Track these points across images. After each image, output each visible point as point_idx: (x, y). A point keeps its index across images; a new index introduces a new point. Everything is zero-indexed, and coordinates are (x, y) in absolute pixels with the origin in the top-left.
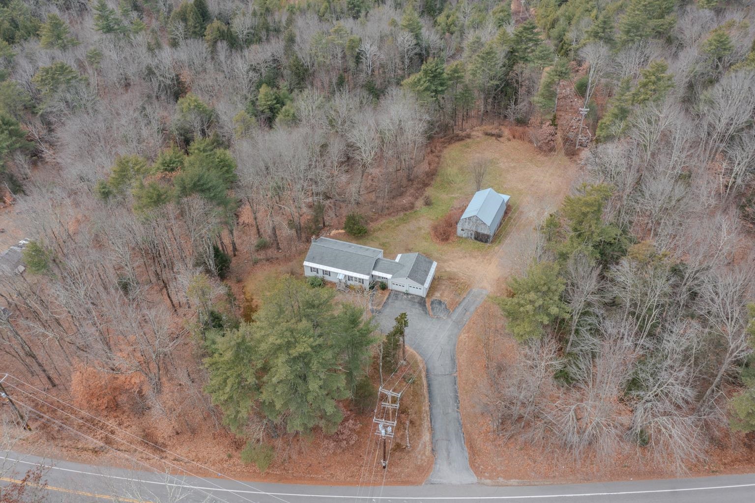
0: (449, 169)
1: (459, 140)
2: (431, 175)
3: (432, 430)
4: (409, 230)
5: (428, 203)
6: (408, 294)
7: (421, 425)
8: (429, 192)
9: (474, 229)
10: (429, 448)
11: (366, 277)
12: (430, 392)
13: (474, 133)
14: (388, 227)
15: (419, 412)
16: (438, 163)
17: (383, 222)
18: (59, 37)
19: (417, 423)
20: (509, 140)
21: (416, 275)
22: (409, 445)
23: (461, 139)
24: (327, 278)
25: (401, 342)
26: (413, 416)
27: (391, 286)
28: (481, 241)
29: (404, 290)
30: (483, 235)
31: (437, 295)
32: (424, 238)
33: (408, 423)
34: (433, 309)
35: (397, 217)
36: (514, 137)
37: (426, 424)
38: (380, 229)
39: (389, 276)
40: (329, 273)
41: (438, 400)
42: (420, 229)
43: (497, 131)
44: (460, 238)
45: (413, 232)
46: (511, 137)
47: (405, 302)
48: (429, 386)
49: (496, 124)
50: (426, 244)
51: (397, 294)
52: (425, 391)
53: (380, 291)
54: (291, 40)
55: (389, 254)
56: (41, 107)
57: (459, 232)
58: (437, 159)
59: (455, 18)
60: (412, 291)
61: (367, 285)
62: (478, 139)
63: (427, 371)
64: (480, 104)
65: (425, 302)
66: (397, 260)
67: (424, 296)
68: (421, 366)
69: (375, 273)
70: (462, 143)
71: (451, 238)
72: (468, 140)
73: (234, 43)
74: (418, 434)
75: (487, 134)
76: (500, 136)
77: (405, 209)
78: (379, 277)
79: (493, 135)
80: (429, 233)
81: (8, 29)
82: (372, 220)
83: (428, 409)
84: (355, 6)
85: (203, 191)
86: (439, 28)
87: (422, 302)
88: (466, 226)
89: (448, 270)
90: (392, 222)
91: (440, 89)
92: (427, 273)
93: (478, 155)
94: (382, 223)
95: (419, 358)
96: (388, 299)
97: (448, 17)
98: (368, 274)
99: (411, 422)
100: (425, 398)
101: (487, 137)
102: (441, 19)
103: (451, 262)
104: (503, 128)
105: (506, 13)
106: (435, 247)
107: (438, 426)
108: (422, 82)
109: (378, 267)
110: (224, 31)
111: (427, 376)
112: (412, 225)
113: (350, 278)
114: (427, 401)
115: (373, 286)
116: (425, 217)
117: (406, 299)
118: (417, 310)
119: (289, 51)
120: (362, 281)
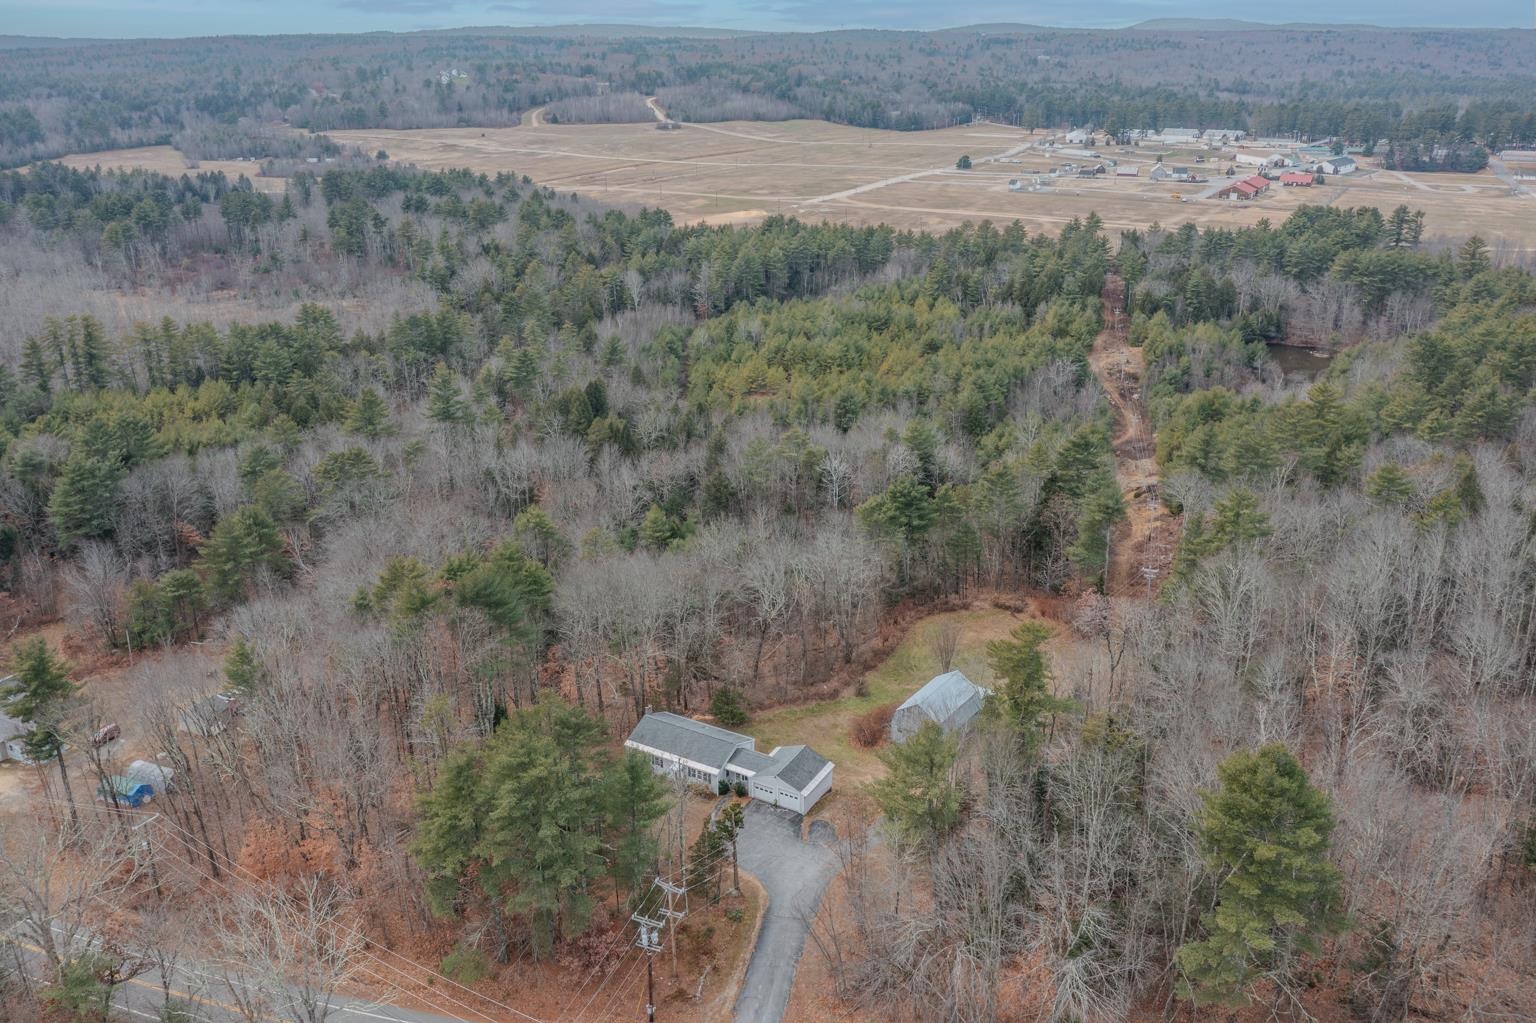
0: (916, 650)
1: (946, 610)
2: (881, 655)
3: (743, 984)
4: (816, 727)
5: (861, 693)
6: (776, 806)
7: (728, 975)
8: (871, 679)
10: (729, 1006)
11: (714, 771)
12: (760, 937)
13: (976, 603)
14: (785, 718)
15: (732, 961)
16: (901, 639)
17: (779, 711)
18: (370, 421)
19: (724, 971)
20: (1033, 616)
21: (794, 775)
22: (698, 995)
23: (953, 610)
25: (729, 853)
26: (721, 960)
27: (753, 792)
29: (770, 799)
31: (826, 815)
32: (838, 740)
33: (708, 968)
34: (810, 832)
35: (802, 707)
36: (1043, 614)
37: (738, 975)
38: (770, 720)
39: (750, 773)
40: (661, 762)
41: (769, 946)
42: (835, 726)
43: (1018, 603)
44: (893, 742)
45: (822, 729)
46: (1038, 613)
47: (768, 817)
48: (763, 929)
49: (1021, 593)
50: (837, 747)
51: (760, 804)
52: (754, 935)
53: (736, 798)
54: (719, 448)
55: (765, 746)
56: (316, 511)
57: (894, 734)
58: (898, 634)
59: (1012, 439)
60: (787, 802)
61: (715, 787)
62: (981, 612)
63: (769, 910)
64: (993, 561)
65: (801, 821)
66: (771, 755)
67: (803, 810)
68: (761, 901)
69: (732, 768)
70: (953, 615)
71: (880, 742)
72: (964, 612)
73: (628, 445)
74: (721, 985)
75: (997, 606)
76: (1019, 610)
77: (821, 697)
78: (738, 775)
79: (1008, 608)
80: (849, 734)
81: (301, 408)
82: (762, 707)
83: (748, 956)
84: (847, 412)
85: (489, 605)
86: (981, 453)
87: (796, 820)
88: (905, 724)
90: (794, 713)
91: (916, 522)
92: (812, 775)
93: (971, 634)
94: (777, 712)
95: (763, 892)
96: (744, 809)
97: (1001, 437)
98: (719, 767)
99: (715, 969)
100: (750, 942)
101: (997, 610)
102: (989, 440)
104: (1029, 600)
106: (852, 754)
107: (754, 979)
108: (884, 509)
109: (737, 759)
110: (618, 430)
111: (765, 917)
112: (825, 720)
113: (692, 772)
114: (751, 946)
115: (724, 789)
116: (851, 711)
117: (771, 813)
118: (786, 830)
119: (712, 464)
120: (708, 777)
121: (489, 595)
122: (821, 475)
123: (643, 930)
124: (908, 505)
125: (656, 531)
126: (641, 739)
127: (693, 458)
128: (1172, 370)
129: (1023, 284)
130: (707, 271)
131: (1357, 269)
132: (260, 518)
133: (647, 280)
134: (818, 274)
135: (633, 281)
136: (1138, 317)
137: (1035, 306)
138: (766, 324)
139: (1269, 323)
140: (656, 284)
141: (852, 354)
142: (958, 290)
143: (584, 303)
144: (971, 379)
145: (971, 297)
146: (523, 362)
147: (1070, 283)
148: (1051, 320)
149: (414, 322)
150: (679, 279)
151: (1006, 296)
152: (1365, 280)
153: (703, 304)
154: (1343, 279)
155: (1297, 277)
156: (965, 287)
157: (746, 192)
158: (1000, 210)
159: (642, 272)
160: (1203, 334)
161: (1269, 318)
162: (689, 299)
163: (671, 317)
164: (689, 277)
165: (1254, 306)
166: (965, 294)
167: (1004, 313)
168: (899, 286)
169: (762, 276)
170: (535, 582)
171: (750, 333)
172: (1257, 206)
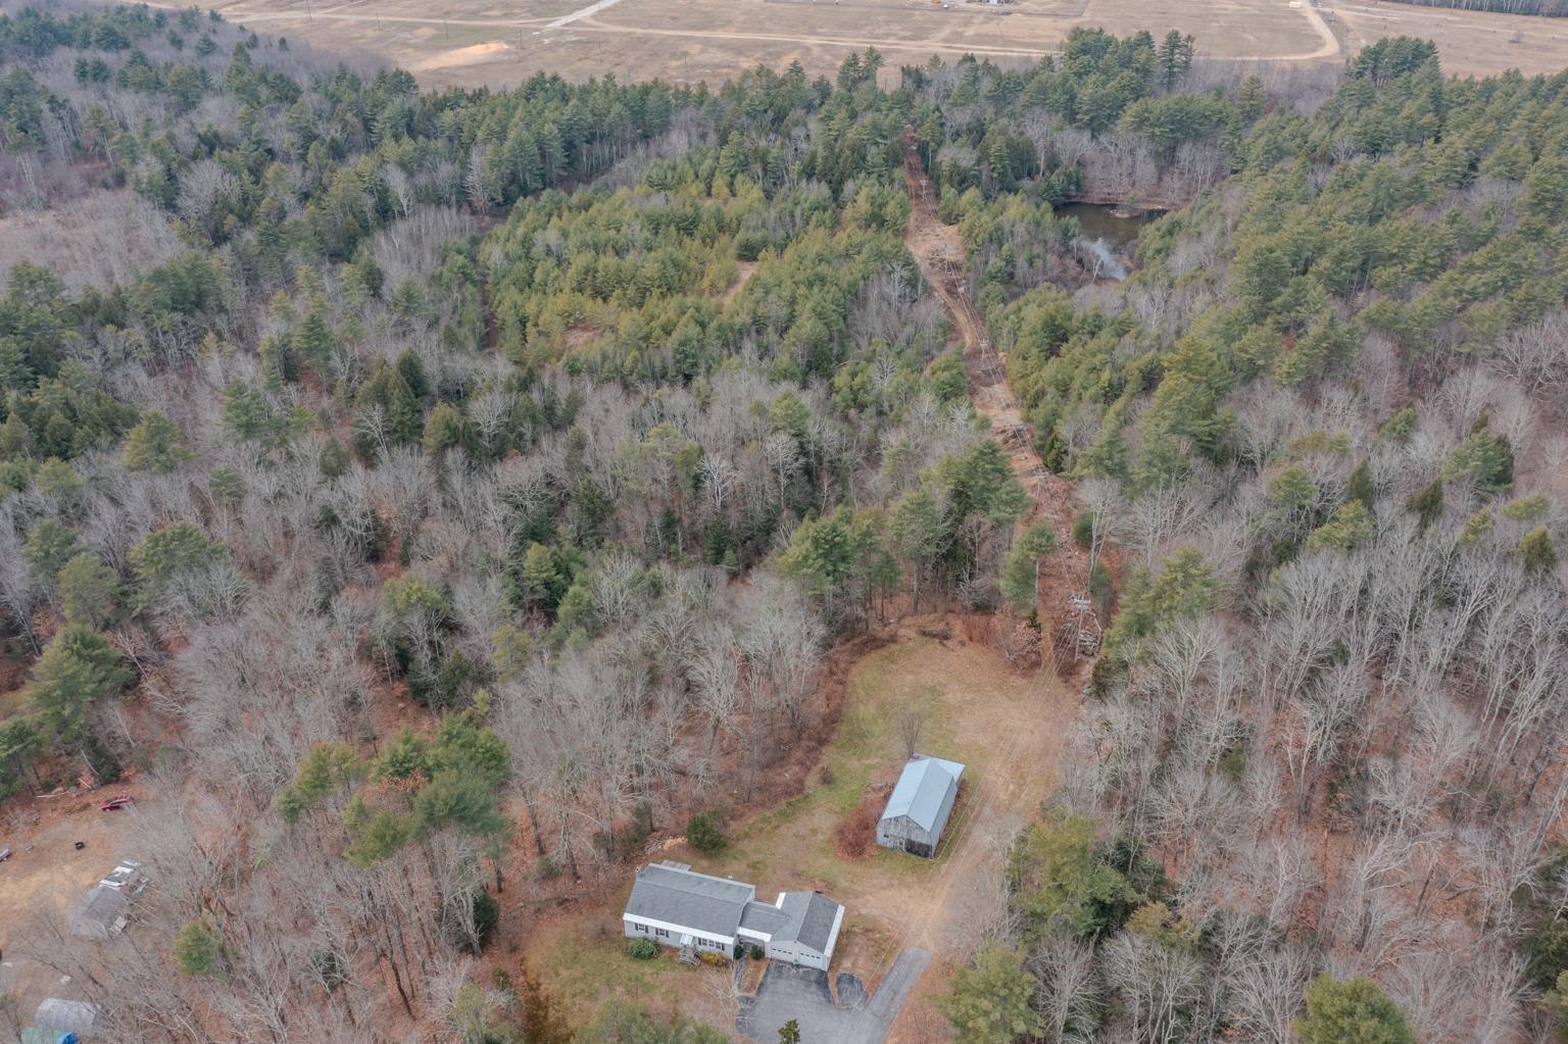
0: (862, 708)
1: (877, 647)
2: (832, 720)
4: (796, 835)
5: (827, 779)
6: (798, 966)
8: (829, 757)
9: (905, 835)
11: (728, 940)
13: (902, 632)
14: (761, 830)
16: (843, 697)
17: (753, 819)
18: (161, 450)
20: (963, 644)
21: (810, 935)
23: (883, 646)
24: (663, 939)
27: (769, 953)
28: (917, 853)
29: (791, 959)
30: (920, 845)
31: (847, 964)
32: (824, 851)
34: (840, 993)
35: (776, 810)
36: (971, 639)
38: (747, 835)
39: (766, 937)
40: (667, 934)
42: (814, 832)
43: (941, 626)
44: (882, 848)
45: (803, 838)
46: (965, 638)
47: (794, 982)
49: (940, 611)
50: (825, 861)
51: (780, 965)
53: (753, 963)
54: (577, 443)
57: (881, 839)
58: (839, 688)
59: (866, 377)
60: (805, 961)
61: (730, 953)
62: (910, 644)
64: (908, 575)
65: (826, 980)
66: (779, 905)
67: (825, 968)
69: (743, 931)
70: (883, 652)
71: (868, 849)
72: (894, 647)
75: (924, 634)
76: (946, 637)
77: (788, 792)
78: (751, 939)
79: (933, 635)
80: (830, 841)
81: (60, 427)
82: (733, 816)
84: (686, 357)
85: (463, 819)
86: (838, 399)
87: (821, 980)
88: (892, 830)
89: (863, 912)
90: (764, 820)
91: (841, 568)
92: (828, 927)
93: (910, 677)
94: (750, 822)
96: (765, 976)
97: (854, 375)
98: (732, 934)
101: (925, 639)
102: (842, 380)
103: (869, 897)
104: (950, 618)
105: (955, 371)
106: (841, 870)
108: (810, 561)
109: (748, 921)
112: (802, 824)
113: (701, 941)
115: (739, 952)
116: (824, 807)
117: (795, 976)
118: (813, 996)
119: (572, 465)
120: (722, 946)
122: (699, 475)
124: (831, 549)
126: (638, 911)
128: (995, 263)
129: (826, 159)
130: (479, 159)
131: (1148, 120)
132: (88, 638)
133: (411, 175)
134: (597, 145)
135: (398, 182)
136: (948, 191)
137: (841, 182)
138: (565, 235)
139: (1069, 183)
140: (422, 179)
141: (671, 271)
142: (758, 168)
143: (345, 214)
144: (809, 305)
145: (773, 179)
146: (312, 329)
147: (874, 154)
148: (863, 205)
150: (446, 170)
151: (809, 173)
152: (1157, 131)
153: (480, 198)
154: (1135, 130)
155: (1089, 124)
156: (765, 164)
157: (474, 14)
158: (761, 30)
159: (403, 165)
160: (1016, 209)
161: (1069, 176)
162: (462, 196)
163: (446, 223)
164: (457, 166)
165: (1053, 165)
166: (765, 171)
167: (812, 197)
168: (690, 160)
169: (538, 158)
170: (493, 757)
171: (548, 246)
172: (1020, 12)
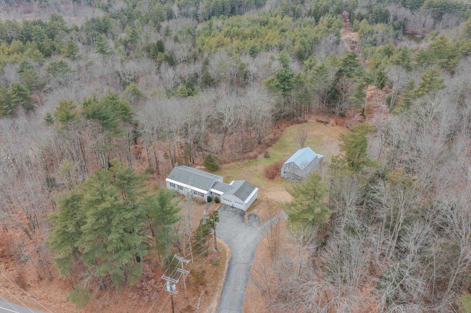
0: (287, 138)
1: (298, 123)
2: (274, 141)
3: (220, 300)
4: (248, 171)
5: (266, 157)
6: (233, 207)
7: (213, 295)
8: (270, 150)
9: (292, 172)
11: (205, 192)
12: (228, 274)
13: (310, 120)
14: (235, 168)
15: (214, 287)
16: (281, 134)
17: (232, 164)
19: (211, 293)
20: (333, 126)
21: (240, 194)
22: (198, 308)
23: (301, 123)
24: (181, 191)
26: (209, 288)
27: (222, 201)
29: (230, 204)
31: (255, 211)
32: (258, 176)
33: (203, 292)
34: (248, 219)
35: (243, 163)
36: (337, 124)
37: (217, 295)
38: (229, 168)
39: (221, 193)
40: (182, 188)
41: (232, 279)
42: (256, 170)
43: (326, 120)
44: (283, 178)
45: (251, 172)
46: (335, 124)
47: (230, 212)
48: (229, 269)
49: (327, 116)
50: (258, 180)
51: (226, 206)
52: (225, 272)
53: (215, 204)
54: (207, 63)
55: (227, 180)
56: (47, 86)
57: (282, 174)
58: (280, 132)
59: (315, 62)
60: (237, 206)
61: (206, 199)
62: (312, 124)
63: (231, 259)
64: (316, 103)
65: (244, 214)
66: (230, 184)
67: (245, 210)
68: (228, 255)
69: (213, 190)
70: (300, 125)
71: (276, 177)
72: (305, 124)
73: (171, 62)
74: (209, 302)
75: (318, 121)
76: (327, 123)
77: (250, 158)
78: (216, 194)
79: (323, 122)
80: (262, 174)
82: (225, 163)
83: (222, 285)
84: (254, 52)
85: (100, 119)
86: (304, 67)
87: (242, 214)
88: (287, 170)
89: (269, 197)
90: (239, 165)
91: (287, 87)
92: (249, 194)
94: (232, 165)
95: (228, 250)
96: (218, 209)
97: (311, 61)
98: (207, 190)
99: (206, 292)
100: (222, 277)
101: (318, 123)
102: (307, 62)
103: (272, 193)
104: (330, 119)
106: (264, 183)
107: (226, 298)
108: (274, 81)
109: (215, 187)
110: (168, 57)
111: (229, 263)
112: (252, 168)
113: (195, 192)
114: (224, 279)
115: (210, 200)
116: (262, 164)
117: (231, 211)
118: (237, 218)
119: (204, 69)
120: (203, 195)
121: (99, 114)
122: (246, 72)
123: (168, 283)
124: (284, 80)
125: (182, 94)
126: (172, 178)
127: (197, 67)
128: (370, 39)
129: (315, 10)
130: (202, 6)
131: (432, 5)
132: (20, 87)
133: (180, 9)
134: (241, 8)
135: (175, 9)
136: (356, 22)
137: (319, 18)
138: (223, 23)
139: (401, 25)
140: (184, 10)
141: (255, 33)
142: (292, 13)
143: (158, 17)
144: (299, 41)
145: (296, 15)
146: (134, 34)
147: (331, 9)
148: (325, 22)
149: (93, 20)
150: (192, 9)
151: (309, 14)
152: (435, 9)
153: (201, 18)
154: (427, 9)
155: (411, 8)
156: (294, 11)
159: (179, 6)
160: (380, 27)
161: (401, 23)
162: (196, 16)
163: (189, 22)
164: (195, 8)
165: (395, 19)
166: (294, 14)
167: (308, 20)
168: (270, 12)
169: (222, 8)
171: (217, 26)
